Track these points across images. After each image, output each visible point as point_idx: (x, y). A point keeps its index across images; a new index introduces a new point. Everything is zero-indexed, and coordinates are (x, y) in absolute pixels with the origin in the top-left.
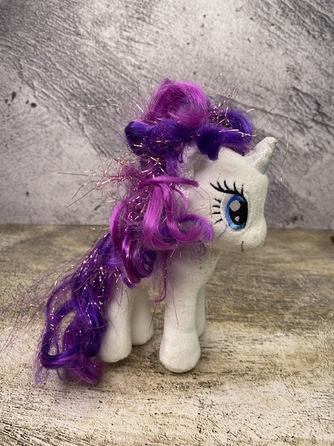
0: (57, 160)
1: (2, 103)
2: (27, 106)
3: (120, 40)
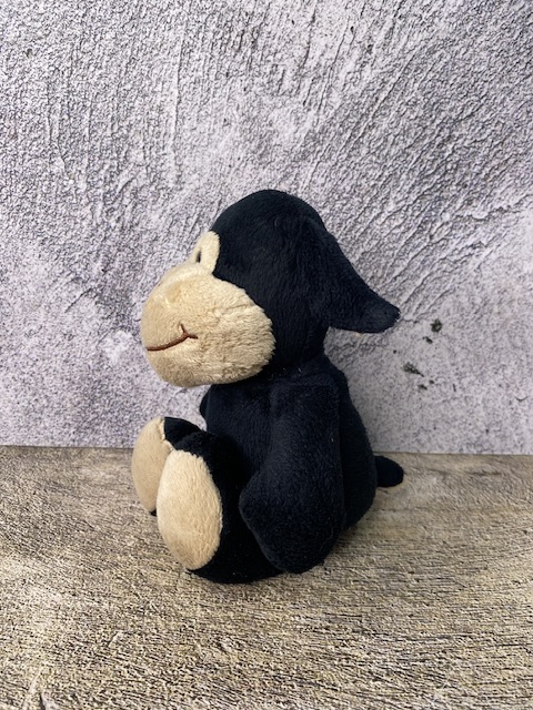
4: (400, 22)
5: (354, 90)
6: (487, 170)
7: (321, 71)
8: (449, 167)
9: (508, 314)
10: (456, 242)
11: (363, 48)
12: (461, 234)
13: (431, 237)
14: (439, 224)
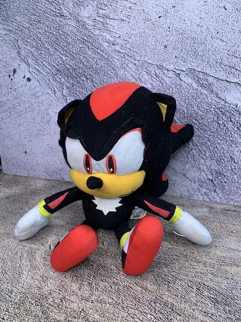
0: (47, 126)
1: (7, 77)
2: (24, 80)
3: (97, 18)
4: (123, 56)
5: (100, 39)
6: (78, 94)
7: (106, 25)
8: (78, 79)
9: (36, 106)
10: (55, 84)
11: (114, 42)
12: (58, 86)
13: (56, 74)
14: (60, 77)
